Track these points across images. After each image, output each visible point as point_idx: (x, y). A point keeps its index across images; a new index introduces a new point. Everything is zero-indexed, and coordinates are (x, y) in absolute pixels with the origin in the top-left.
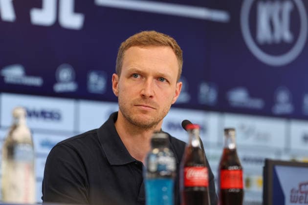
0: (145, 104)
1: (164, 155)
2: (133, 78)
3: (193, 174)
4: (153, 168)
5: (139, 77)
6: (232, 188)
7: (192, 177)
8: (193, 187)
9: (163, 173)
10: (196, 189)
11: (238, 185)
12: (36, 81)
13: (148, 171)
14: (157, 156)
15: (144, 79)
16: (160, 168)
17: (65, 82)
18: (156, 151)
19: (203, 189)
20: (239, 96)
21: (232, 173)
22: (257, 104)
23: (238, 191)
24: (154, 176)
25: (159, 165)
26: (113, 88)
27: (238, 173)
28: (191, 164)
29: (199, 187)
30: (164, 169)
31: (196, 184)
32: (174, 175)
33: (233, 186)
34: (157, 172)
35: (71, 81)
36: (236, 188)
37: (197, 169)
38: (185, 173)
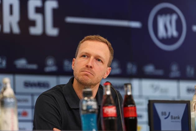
0: (87, 71)
1: (91, 101)
2: (83, 57)
3: (107, 110)
4: (85, 108)
5: (86, 57)
6: (130, 117)
7: (107, 112)
8: (108, 117)
9: (90, 110)
10: (110, 118)
11: (134, 115)
12: (34, 67)
13: (82, 110)
14: (87, 101)
15: (89, 58)
16: (89, 108)
17: (50, 66)
18: (86, 98)
19: (113, 118)
20: (150, 69)
21: (130, 108)
22: (160, 72)
23: (134, 118)
24: (85, 112)
25: (88, 106)
26: (72, 66)
27: (133, 108)
28: (106, 105)
29: (111, 117)
30: (91, 108)
31: (110, 115)
32: (97, 111)
33: (131, 115)
34: (87, 110)
35: (54, 65)
36: (133, 117)
37: (110, 107)
38: (103, 110)
